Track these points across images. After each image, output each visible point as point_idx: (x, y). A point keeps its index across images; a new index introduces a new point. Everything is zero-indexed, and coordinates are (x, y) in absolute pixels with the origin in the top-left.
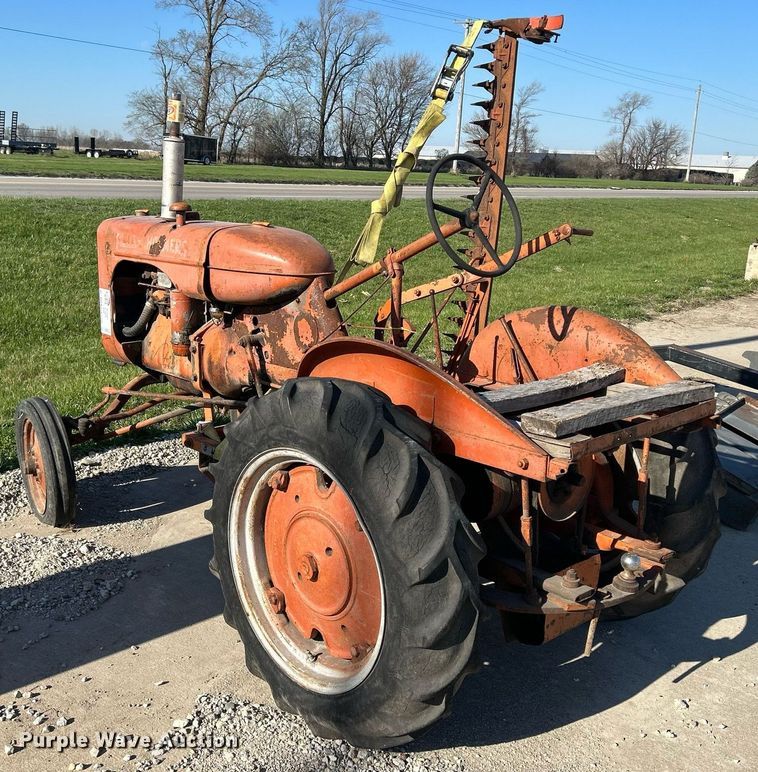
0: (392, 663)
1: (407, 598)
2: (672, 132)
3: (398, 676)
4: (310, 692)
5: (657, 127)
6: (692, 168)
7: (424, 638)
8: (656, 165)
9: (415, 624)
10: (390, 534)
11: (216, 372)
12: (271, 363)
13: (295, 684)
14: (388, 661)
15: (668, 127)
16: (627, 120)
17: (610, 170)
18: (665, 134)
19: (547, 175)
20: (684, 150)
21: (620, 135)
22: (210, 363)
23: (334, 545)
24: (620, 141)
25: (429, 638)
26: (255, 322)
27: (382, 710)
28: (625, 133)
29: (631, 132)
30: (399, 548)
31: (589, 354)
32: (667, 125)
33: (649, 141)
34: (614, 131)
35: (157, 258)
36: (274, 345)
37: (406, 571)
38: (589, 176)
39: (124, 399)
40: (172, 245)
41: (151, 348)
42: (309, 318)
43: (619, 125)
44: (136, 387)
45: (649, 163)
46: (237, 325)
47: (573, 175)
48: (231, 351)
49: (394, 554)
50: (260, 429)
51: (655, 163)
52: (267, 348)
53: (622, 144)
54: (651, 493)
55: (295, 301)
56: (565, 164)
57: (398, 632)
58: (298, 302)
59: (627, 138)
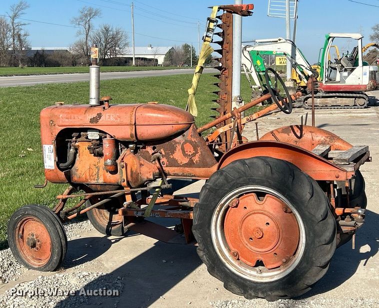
0: (311, 254)
1: (316, 228)
2: (117, 33)
3: (314, 259)
4: (266, 283)
5: (107, 30)
6: (136, 56)
7: (325, 240)
8: (110, 55)
9: (320, 236)
10: (307, 206)
11: (134, 176)
12: (167, 166)
13: (257, 283)
14: (309, 254)
15: (114, 30)
16: (87, 26)
17: (82, 60)
18: (113, 35)
19: (39, 65)
20: (126, 45)
21: (85, 36)
22: (132, 172)
23: (269, 221)
24: (85, 40)
25: (327, 239)
26: (154, 148)
27: (306, 275)
28: (87, 35)
29: (91, 33)
30: (311, 210)
31: (314, 142)
32: (114, 28)
33: (103, 39)
34: (79, 33)
35: (97, 124)
36: (168, 158)
37: (315, 217)
38: (68, 65)
39: (64, 201)
40: (107, 117)
41: (78, 173)
42: (191, 142)
43: (83, 30)
44: (69, 193)
45: (106, 54)
46: (141, 152)
47: (56, 64)
48: (141, 165)
49: (309, 213)
50: (231, 181)
51: (109, 54)
52: (163, 160)
53: (86, 42)
54: (343, 194)
55: (181, 136)
56: (51, 57)
57: (313, 242)
58: (184, 136)
59: (89, 38)
